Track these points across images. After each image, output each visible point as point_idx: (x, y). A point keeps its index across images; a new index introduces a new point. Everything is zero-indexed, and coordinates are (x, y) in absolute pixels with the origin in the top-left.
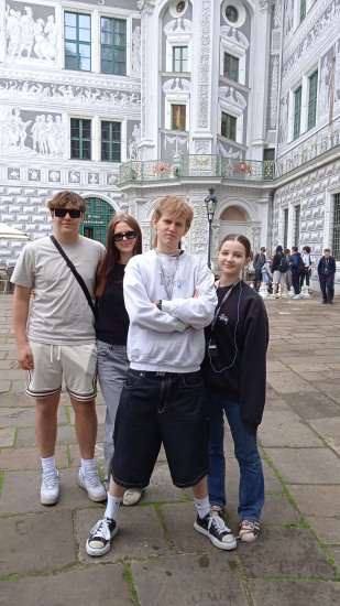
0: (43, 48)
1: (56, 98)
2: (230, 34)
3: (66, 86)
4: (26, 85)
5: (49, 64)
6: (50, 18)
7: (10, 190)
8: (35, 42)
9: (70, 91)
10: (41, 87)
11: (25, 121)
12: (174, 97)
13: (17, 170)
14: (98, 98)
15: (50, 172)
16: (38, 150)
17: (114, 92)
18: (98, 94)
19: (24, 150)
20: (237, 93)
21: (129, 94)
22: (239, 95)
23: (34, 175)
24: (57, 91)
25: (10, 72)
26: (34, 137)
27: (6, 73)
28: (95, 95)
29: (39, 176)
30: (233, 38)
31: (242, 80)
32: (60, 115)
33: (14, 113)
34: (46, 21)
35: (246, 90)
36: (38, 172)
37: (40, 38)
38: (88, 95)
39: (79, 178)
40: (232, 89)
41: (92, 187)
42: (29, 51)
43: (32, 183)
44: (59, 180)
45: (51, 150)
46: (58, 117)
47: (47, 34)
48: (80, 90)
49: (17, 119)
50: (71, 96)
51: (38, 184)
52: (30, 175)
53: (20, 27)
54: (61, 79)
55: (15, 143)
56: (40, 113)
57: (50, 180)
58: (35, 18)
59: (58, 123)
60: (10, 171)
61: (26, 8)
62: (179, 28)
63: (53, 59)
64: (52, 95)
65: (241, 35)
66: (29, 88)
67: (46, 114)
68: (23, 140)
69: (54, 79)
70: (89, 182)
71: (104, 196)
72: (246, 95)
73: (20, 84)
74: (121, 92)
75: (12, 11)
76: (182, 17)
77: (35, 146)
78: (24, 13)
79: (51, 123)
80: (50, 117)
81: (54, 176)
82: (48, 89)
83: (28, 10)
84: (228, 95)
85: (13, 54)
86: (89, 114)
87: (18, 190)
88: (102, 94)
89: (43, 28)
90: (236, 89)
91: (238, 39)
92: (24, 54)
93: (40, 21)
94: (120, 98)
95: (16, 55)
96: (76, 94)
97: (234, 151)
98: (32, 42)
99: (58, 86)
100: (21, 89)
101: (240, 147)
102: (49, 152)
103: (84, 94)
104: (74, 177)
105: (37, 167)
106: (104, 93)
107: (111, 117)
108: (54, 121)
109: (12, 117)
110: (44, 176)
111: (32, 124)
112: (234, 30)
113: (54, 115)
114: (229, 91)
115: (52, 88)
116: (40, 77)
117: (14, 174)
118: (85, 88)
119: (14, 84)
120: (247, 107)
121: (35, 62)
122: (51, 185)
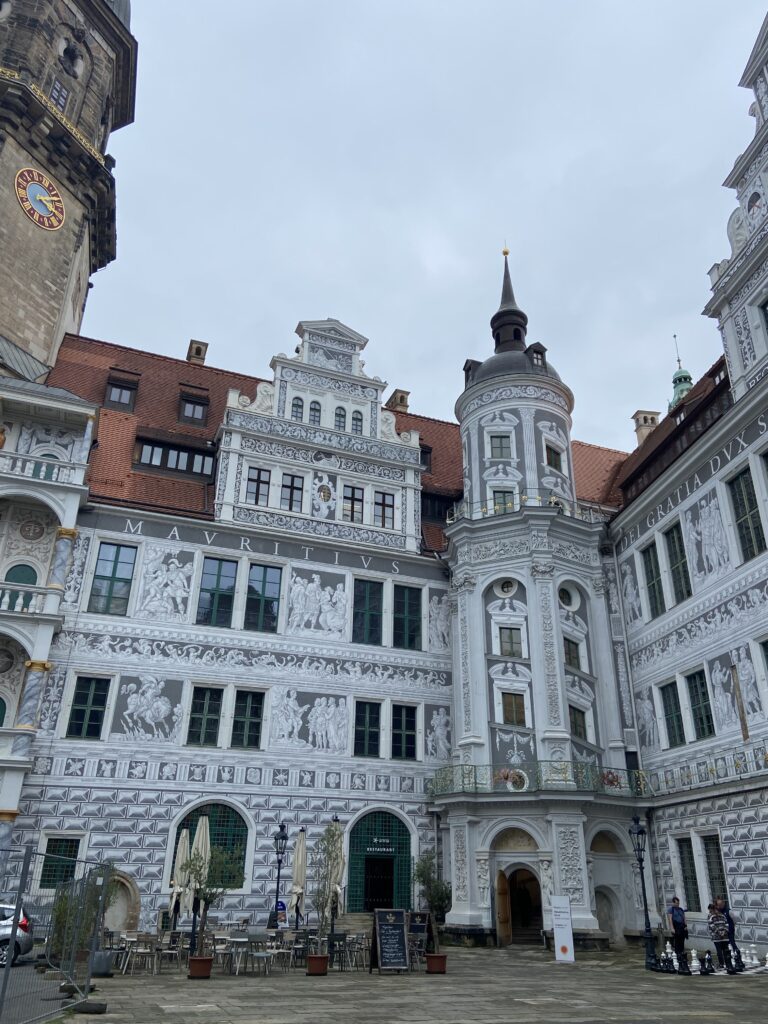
0: (330, 619)
1: (342, 677)
2: (567, 618)
3: (354, 663)
4: (306, 661)
5: (335, 636)
6: (340, 586)
7: (274, 801)
8: (321, 612)
9: (358, 669)
10: (324, 663)
11: (301, 705)
12: (506, 685)
13: (286, 772)
14: (391, 676)
15: (328, 774)
16: (314, 743)
17: (409, 669)
18: (390, 671)
19: (297, 744)
20: (582, 682)
21: (426, 672)
22: (585, 685)
23: (307, 778)
24: (342, 668)
25: (289, 646)
26: (311, 727)
27: (285, 647)
28: (386, 674)
29: (313, 780)
30: (570, 623)
31: (585, 668)
32: (345, 697)
33: (289, 696)
34: (335, 589)
35: (591, 680)
36: (313, 774)
37: (326, 608)
38: (379, 674)
39: (364, 782)
40: (576, 678)
41: (381, 795)
42: (314, 622)
43: (303, 791)
44: (338, 786)
45: (331, 745)
46: (342, 700)
47: (335, 604)
48: (369, 667)
49: (292, 703)
50: (359, 674)
51: (311, 792)
52: (301, 778)
53: (306, 596)
54: (348, 654)
55: (286, 735)
56: (320, 696)
57: (327, 785)
58: (323, 586)
59: (341, 708)
60: (276, 772)
61: (314, 576)
62: (508, 608)
63: (340, 631)
64: (336, 673)
65: (578, 619)
66: (310, 664)
67: (328, 696)
68: (296, 731)
69: (340, 653)
70: (377, 789)
71: (395, 808)
72: (592, 685)
73: (299, 660)
74: (416, 670)
75: (298, 579)
76: (511, 598)
77: (310, 738)
78: (311, 581)
79: (332, 708)
80: (332, 700)
81: (332, 780)
82: (332, 666)
83: (316, 577)
84: (573, 685)
85: (295, 624)
86: (378, 696)
87: (283, 801)
88: (395, 673)
89: (331, 596)
90: (581, 678)
91: (577, 624)
92: (308, 625)
93: (328, 589)
94: (415, 677)
95: (299, 626)
96: (364, 671)
97: (589, 755)
98: (317, 613)
99: (345, 662)
100: (300, 666)
101: (594, 749)
102: (328, 747)
103: (373, 671)
104: (358, 781)
105: (311, 767)
106: (398, 670)
107: (405, 699)
108: (337, 705)
109: (286, 700)
110: (320, 780)
111: (310, 710)
112: (570, 614)
113: (337, 698)
114: (574, 681)
115: (337, 664)
116: (325, 652)
117: (281, 777)
118: (375, 665)
119: (292, 660)
120: (595, 699)
121: (320, 634)
122: (328, 793)
